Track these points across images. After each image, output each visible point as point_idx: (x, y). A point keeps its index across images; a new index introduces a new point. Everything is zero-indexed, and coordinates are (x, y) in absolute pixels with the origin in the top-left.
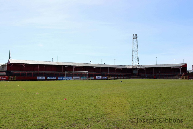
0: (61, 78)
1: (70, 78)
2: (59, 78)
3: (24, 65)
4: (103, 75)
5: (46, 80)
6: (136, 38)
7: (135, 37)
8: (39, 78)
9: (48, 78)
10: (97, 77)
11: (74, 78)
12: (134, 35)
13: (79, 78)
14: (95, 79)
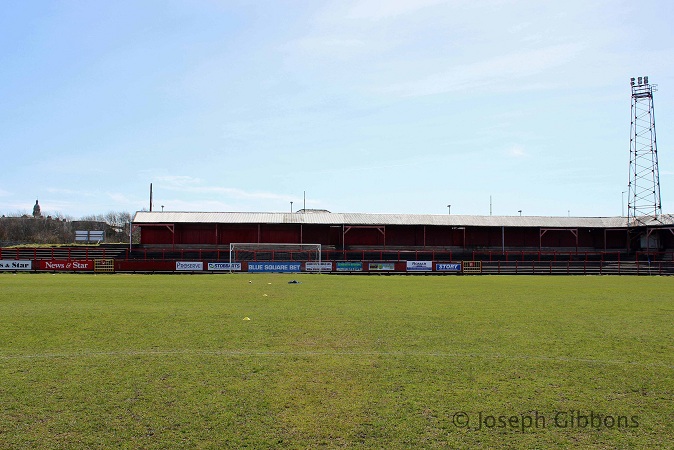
0: (260, 267)
1: (292, 267)
2: (251, 267)
3: (171, 227)
4: (437, 258)
5: (205, 270)
6: (650, 95)
7: (642, 90)
8: (180, 265)
9: (211, 266)
10: (410, 264)
11: (307, 267)
12: (636, 82)
13: (330, 267)
14: (401, 270)
